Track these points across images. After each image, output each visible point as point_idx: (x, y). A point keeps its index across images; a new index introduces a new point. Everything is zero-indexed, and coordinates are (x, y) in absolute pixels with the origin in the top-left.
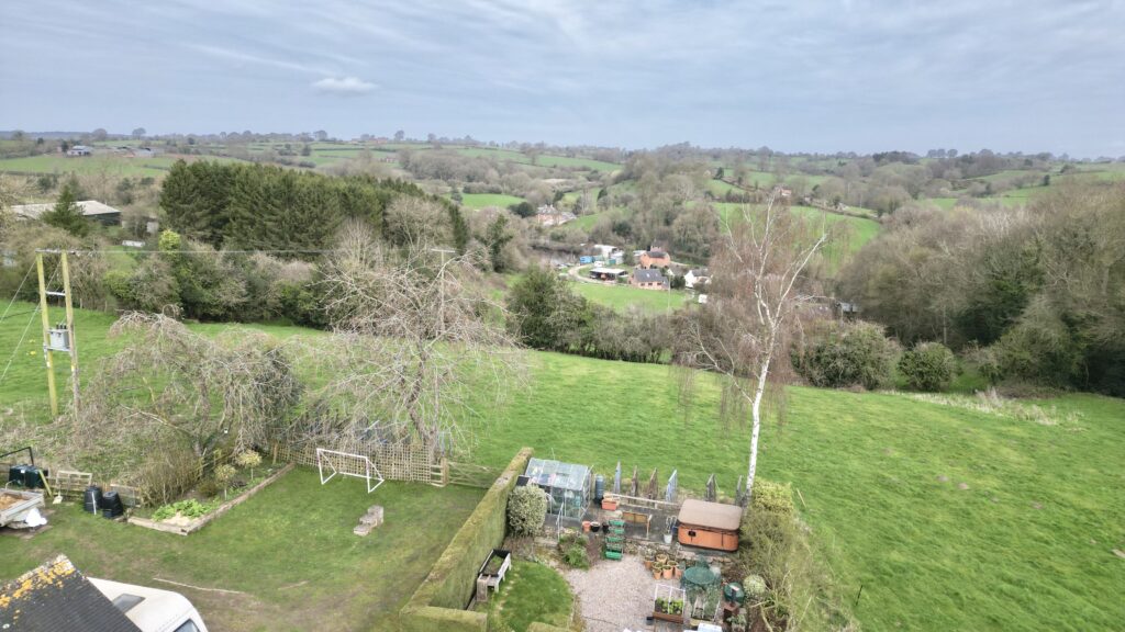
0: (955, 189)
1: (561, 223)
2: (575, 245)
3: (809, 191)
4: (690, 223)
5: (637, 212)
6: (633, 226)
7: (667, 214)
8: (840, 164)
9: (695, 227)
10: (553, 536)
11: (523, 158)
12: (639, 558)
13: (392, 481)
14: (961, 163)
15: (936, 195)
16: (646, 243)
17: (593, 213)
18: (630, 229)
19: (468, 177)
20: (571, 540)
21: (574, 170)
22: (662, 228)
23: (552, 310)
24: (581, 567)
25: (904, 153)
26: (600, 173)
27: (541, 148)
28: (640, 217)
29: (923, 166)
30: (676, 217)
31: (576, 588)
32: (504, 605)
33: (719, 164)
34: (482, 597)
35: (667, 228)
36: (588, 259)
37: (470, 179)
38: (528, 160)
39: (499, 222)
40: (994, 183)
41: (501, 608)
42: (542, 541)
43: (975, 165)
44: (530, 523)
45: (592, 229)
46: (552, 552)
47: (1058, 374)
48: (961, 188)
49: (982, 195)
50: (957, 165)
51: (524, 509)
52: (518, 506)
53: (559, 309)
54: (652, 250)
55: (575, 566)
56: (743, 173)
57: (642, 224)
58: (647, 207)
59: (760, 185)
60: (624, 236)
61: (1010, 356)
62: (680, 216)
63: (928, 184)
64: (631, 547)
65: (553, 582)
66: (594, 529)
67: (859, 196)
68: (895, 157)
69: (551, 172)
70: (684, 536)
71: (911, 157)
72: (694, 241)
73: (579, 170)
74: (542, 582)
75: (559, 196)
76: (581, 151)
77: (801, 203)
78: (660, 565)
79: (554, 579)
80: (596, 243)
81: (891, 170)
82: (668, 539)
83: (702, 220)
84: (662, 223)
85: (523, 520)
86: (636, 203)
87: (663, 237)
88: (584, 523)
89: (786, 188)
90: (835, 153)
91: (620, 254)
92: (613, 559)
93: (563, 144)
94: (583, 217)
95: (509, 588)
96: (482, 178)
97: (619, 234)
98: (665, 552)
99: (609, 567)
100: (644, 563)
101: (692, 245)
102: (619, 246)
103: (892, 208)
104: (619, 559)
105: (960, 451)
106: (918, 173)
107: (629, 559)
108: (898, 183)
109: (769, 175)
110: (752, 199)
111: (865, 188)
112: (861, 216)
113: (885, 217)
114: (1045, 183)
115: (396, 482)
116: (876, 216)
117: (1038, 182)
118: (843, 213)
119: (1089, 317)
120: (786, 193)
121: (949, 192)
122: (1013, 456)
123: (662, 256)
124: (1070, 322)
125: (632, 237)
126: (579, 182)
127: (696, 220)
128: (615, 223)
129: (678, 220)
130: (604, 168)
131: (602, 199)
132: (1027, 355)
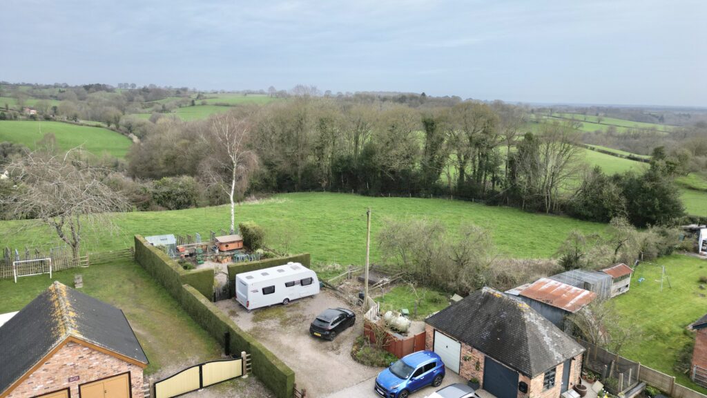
0: (143, 108)
8: (60, 91)
14: (142, 92)
15: (136, 112)
25: (104, 85)
29: (119, 93)
40: (166, 104)
43: (151, 94)
47: (269, 187)
48: (146, 107)
49: (162, 112)
50: (140, 94)
59: (10, 106)
63: (127, 105)
67: (87, 113)
68: (99, 87)
70: (224, 248)
71: (110, 88)
77: (47, 119)
81: (99, 95)
82: (217, 251)
89: (32, 109)
90: (53, 84)
92: (201, 264)
98: (219, 255)
103: (117, 121)
104: (203, 263)
105: (267, 214)
106: (117, 98)
107: (205, 262)
108: (110, 104)
109: (11, 99)
110: (8, 117)
111: (88, 108)
112: (97, 126)
113: (113, 126)
114: (193, 104)
115: (60, 271)
116: (106, 126)
117: (189, 104)
118: (82, 125)
119: (276, 162)
120: (33, 112)
121: (141, 110)
122: (284, 212)
124: (269, 165)
132: (257, 182)
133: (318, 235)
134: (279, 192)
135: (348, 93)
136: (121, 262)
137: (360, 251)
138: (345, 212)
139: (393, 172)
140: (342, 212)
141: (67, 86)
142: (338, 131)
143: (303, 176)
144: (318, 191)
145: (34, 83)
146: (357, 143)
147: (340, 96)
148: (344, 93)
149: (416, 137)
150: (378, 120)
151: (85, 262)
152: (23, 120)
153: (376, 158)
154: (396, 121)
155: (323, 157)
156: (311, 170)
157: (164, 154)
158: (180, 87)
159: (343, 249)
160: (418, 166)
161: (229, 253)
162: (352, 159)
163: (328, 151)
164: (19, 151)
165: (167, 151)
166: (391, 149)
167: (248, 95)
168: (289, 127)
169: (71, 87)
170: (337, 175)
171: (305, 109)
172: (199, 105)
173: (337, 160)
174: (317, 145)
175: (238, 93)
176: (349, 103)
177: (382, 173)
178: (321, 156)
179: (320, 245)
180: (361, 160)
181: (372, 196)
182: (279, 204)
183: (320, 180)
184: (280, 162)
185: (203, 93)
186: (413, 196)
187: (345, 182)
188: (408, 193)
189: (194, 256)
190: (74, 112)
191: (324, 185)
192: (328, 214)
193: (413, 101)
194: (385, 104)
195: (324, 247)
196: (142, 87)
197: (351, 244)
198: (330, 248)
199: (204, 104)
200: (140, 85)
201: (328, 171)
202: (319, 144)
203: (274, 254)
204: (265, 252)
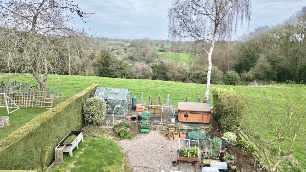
3: (180, 49)
4: (150, 56)
5: (135, 53)
7: (144, 54)
9: (152, 57)
10: (110, 125)
12: (158, 131)
13: (24, 108)
17: (123, 54)
18: (134, 58)
20: (120, 125)
21: (117, 44)
22: (143, 58)
23: (110, 64)
24: (127, 138)
27: (107, 39)
28: (136, 55)
30: (146, 54)
31: (125, 149)
32: (75, 164)
33: (156, 43)
34: (59, 160)
35: (144, 58)
38: (103, 42)
41: (73, 166)
42: (104, 127)
44: (97, 117)
46: (110, 132)
47: (270, 78)
51: (92, 109)
52: (89, 108)
53: (113, 64)
55: (124, 138)
56: (163, 45)
57: (137, 57)
58: (138, 52)
60: (132, 60)
61: (255, 73)
62: (147, 54)
64: (154, 126)
65: (110, 147)
66: (133, 119)
69: (110, 45)
70: (182, 118)
72: (152, 61)
73: (118, 44)
74: (103, 148)
75: (113, 50)
76: (119, 40)
77: (179, 52)
78: (172, 133)
79: (111, 145)
82: (173, 120)
83: (154, 55)
84: (142, 56)
85: (93, 116)
86: (135, 51)
87: (143, 60)
88: (128, 117)
92: (145, 133)
93: (113, 38)
94: (120, 56)
95: (80, 153)
97: (130, 60)
98: (173, 127)
99: (142, 137)
100: (162, 134)
104: (148, 132)
107: (153, 133)
109: (170, 46)
110: (166, 51)
118: (190, 54)
120: (175, 49)
123: (143, 65)
124: (273, 62)
125: (134, 60)
126: (118, 47)
127: (152, 55)
128: (129, 56)
129: (147, 55)
130: (125, 44)
131: (125, 51)
132: (260, 73)
151: (50, 105)
152: (170, 52)
161: (186, 126)
190: (188, 49)
203: (254, 146)
204: (239, 138)
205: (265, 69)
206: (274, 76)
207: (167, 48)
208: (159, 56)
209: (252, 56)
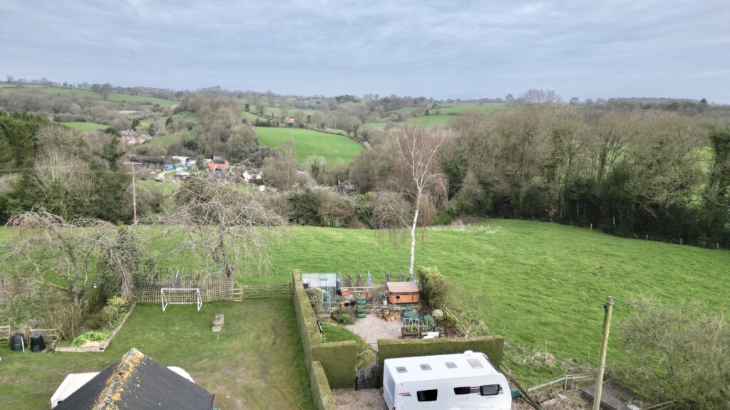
0: (382, 117)
1: (142, 141)
2: (157, 157)
3: (305, 119)
4: (240, 140)
5: (200, 133)
6: (198, 142)
7: (222, 134)
8: (317, 102)
9: (243, 143)
10: (327, 313)
11: (96, 95)
12: (374, 314)
13: (208, 303)
14: (383, 103)
15: (374, 121)
16: (210, 154)
17: (164, 135)
18: (197, 145)
19: (54, 109)
20: (337, 312)
21: (140, 104)
22: (220, 144)
24: (351, 323)
25: (352, 96)
26: (161, 107)
27: (108, 88)
28: (203, 137)
29: (363, 104)
30: (229, 136)
33: (244, 101)
35: (223, 144)
36: (171, 166)
37: (56, 111)
38: (100, 96)
39: (113, 142)
40: (402, 114)
43: (390, 104)
45: (168, 145)
46: (329, 320)
47: (482, 210)
48: (385, 117)
49: (397, 121)
50: (381, 104)
51: (314, 299)
52: (311, 299)
54: (215, 158)
55: (346, 323)
56: (262, 107)
57: (205, 141)
58: (207, 130)
59: (275, 116)
60: (193, 149)
61: (460, 203)
62: (232, 135)
63: (368, 114)
64: (368, 310)
66: (347, 305)
67: (334, 123)
68: (347, 99)
69: (123, 106)
70: (394, 299)
71: (356, 98)
72: (243, 151)
73: (143, 104)
75: (136, 123)
77: (302, 126)
78: (388, 315)
79: (342, 331)
80: (173, 155)
81: (346, 106)
82: (385, 302)
83: (247, 138)
84: (219, 140)
86: (199, 128)
87: (221, 150)
88: (342, 303)
89: (291, 117)
90: (312, 96)
91: (193, 162)
92: (362, 317)
94: (157, 138)
96: (67, 110)
97: (189, 149)
98: (387, 309)
99: (362, 321)
100: (378, 316)
101: (243, 154)
102: (190, 157)
103: (356, 128)
104: (365, 317)
105: (468, 248)
106: (361, 108)
107: (368, 316)
108: (353, 114)
109: (278, 109)
110: (272, 124)
111: (335, 117)
112: (339, 134)
113: (352, 134)
114: (427, 114)
115: (211, 303)
116: (347, 134)
117: (423, 113)
118: (327, 132)
119: (494, 181)
120: (292, 120)
121: (380, 120)
122: (491, 248)
123: (223, 162)
124: (484, 184)
125: (199, 150)
126: (147, 113)
127: (243, 138)
128: (184, 141)
129: (231, 139)
130: (163, 103)
131: (169, 125)
132: (468, 203)
133: (530, 293)
134: (493, 217)
135: (599, 100)
136: (277, 299)
137: (590, 333)
138: (576, 258)
139: (655, 206)
140: (571, 257)
141: (323, 98)
142: (578, 145)
143: (525, 201)
144: (543, 221)
145: (299, 95)
146: (603, 162)
147: (589, 102)
148: (594, 100)
149: (698, 159)
150: (637, 133)
151: (239, 296)
152: (283, 127)
153: (629, 185)
154: (666, 135)
155: (553, 179)
156: (537, 194)
157: (380, 165)
158: (418, 97)
159: (564, 325)
160: (696, 200)
161: (399, 308)
162: (594, 184)
163: (561, 172)
164: (274, 154)
165: (382, 162)
166: (655, 174)
167: (484, 104)
168: (513, 140)
169: (327, 99)
170: (572, 203)
171: (537, 119)
172: (432, 115)
173: (573, 184)
174: (547, 163)
175: (474, 101)
176: (600, 111)
177: (637, 205)
178: (551, 177)
179: (529, 312)
180: (607, 186)
181: (620, 236)
182: (489, 235)
183: (548, 207)
184: (497, 182)
185: (439, 102)
186: (684, 243)
187: (581, 213)
188: (677, 237)
189: (355, 306)
190: (323, 121)
191: (552, 213)
192: (550, 259)
193: (688, 109)
194: (649, 113)
195: (533, 317)
196: (384, 97)
197: (578, 317)
198: (543, 319)
199: (437, 114)
200: (382, 96)
201: (559, 197)
202: (550, 163)
203: (457, 319)
204: (445, 314)
205: (474, 195)
206: (488, 207)
207: (273, 117)
208: (259, 141)
209: (455, 171)
